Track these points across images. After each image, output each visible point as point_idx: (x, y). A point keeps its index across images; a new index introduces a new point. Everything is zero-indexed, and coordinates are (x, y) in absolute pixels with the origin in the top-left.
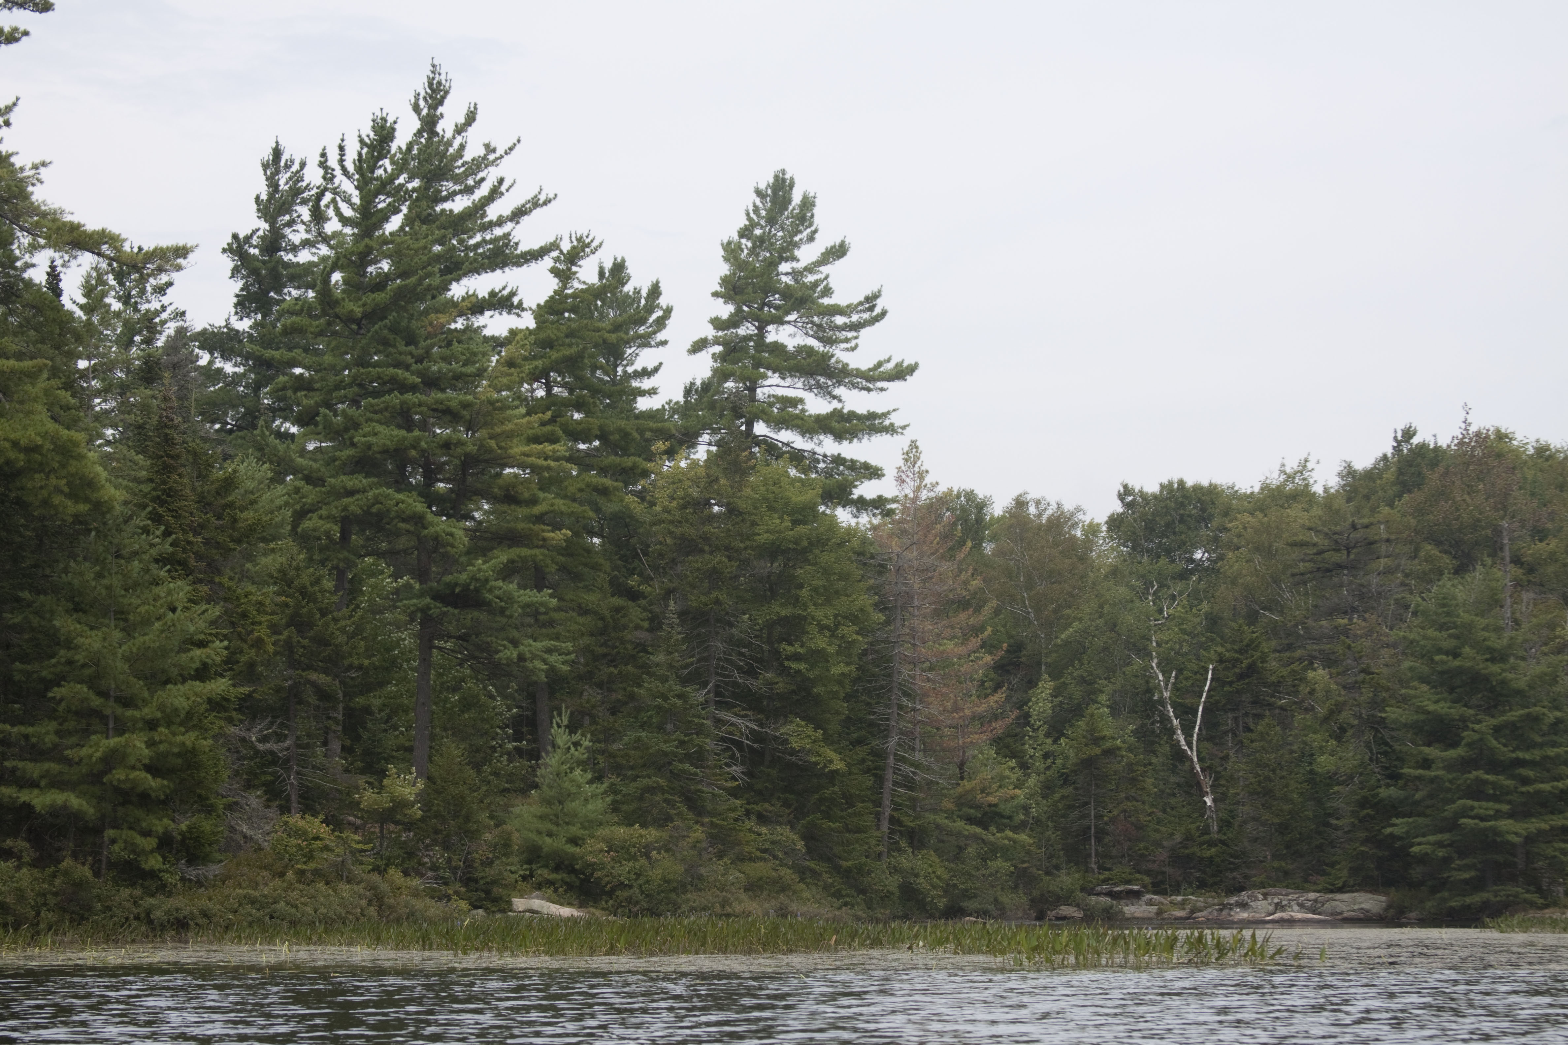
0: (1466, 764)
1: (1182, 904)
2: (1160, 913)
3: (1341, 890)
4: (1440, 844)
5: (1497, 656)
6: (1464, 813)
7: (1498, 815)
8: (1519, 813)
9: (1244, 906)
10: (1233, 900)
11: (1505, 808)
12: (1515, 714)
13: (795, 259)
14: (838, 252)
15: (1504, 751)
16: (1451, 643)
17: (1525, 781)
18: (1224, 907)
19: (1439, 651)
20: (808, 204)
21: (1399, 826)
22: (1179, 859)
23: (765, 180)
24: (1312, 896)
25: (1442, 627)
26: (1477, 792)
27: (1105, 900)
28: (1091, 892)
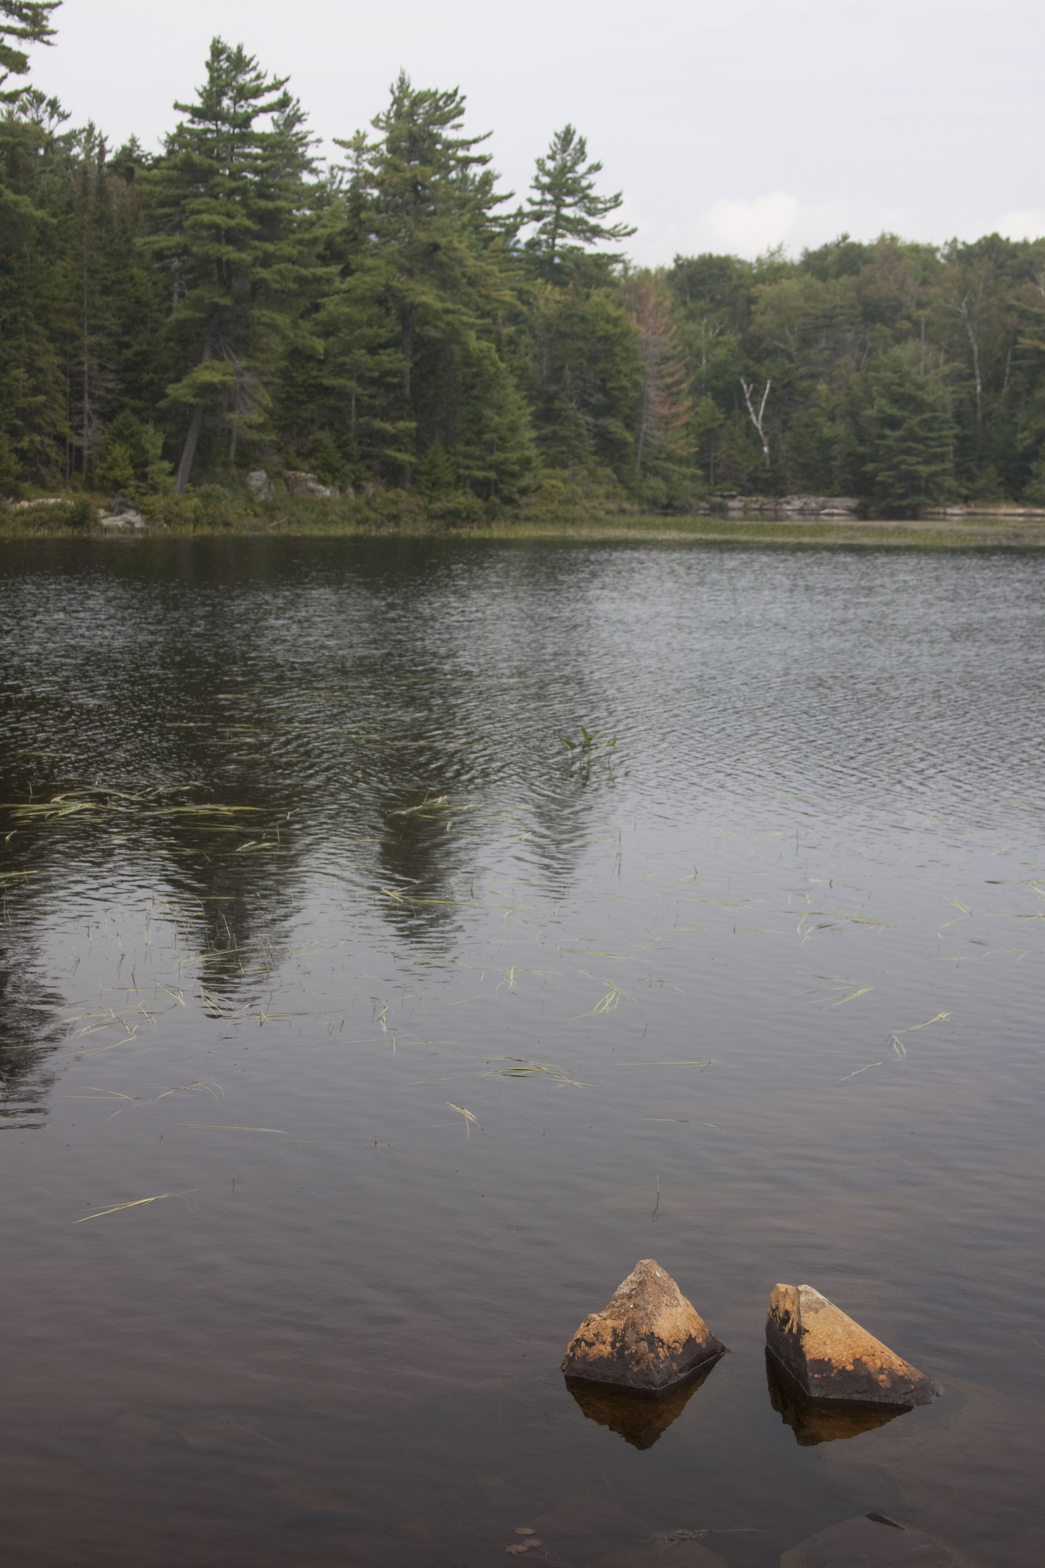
0: (903, 439)
1: (756, 502)
2: (745, 505)
3: (837, 496)
4: (890, 477)
5: (921, 387)
6: (902, 462)
7: (918, 463)
8: (927, 462)
9: (788, 503)
10: (783, 500)
11: (920, 460)
12: (927, 415)
13: (575, 172)
14: (596, 168)
15: (922, 433)
16: (897, 381)
17: (929, 446)
18: (778, 504)
19: (894, 384)
20: (582, 143)
21: (870, 467)
22: (753, 479)
23: (561, 129)
24: (822, 499)
25: (895, 372)
26: (908, 452)
27: (719, 499)
28: (711, 494)
